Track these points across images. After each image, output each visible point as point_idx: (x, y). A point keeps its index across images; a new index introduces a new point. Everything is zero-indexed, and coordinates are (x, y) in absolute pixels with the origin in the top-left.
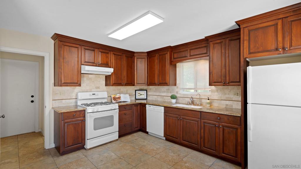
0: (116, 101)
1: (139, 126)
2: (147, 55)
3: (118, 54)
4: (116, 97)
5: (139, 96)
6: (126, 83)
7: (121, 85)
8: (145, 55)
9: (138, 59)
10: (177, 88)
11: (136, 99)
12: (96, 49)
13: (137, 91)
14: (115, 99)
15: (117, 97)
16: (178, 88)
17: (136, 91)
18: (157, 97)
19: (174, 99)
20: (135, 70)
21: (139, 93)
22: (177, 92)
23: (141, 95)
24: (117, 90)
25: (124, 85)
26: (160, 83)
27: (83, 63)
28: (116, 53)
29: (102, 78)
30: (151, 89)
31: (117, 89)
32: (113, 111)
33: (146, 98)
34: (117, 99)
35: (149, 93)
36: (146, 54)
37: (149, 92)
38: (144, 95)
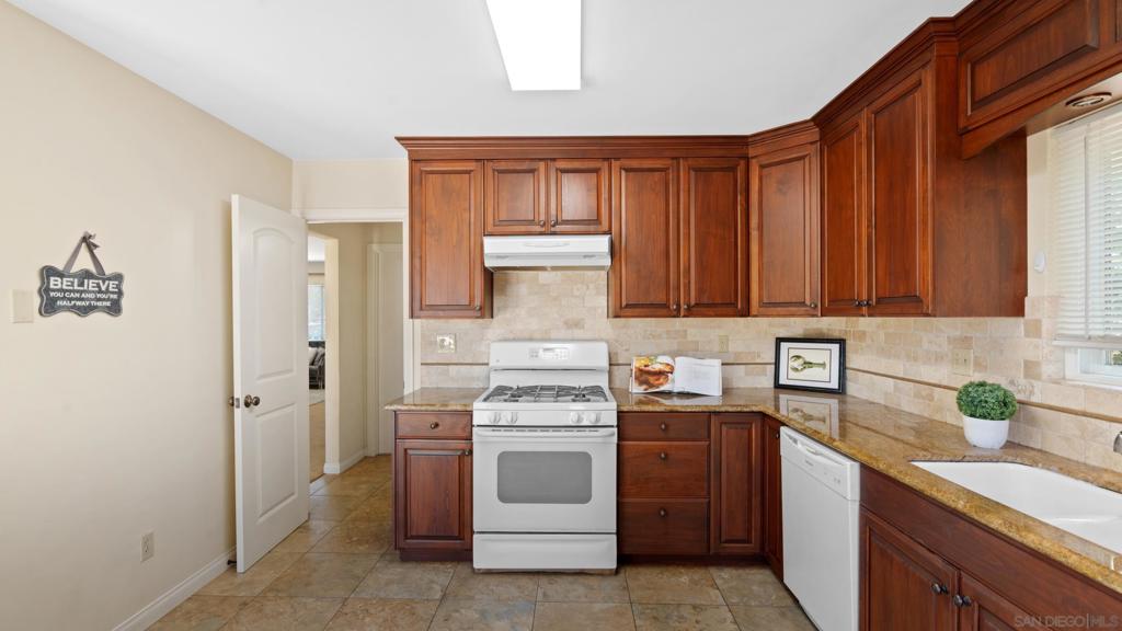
0: (644, 387)
1: (755, 535)
2: (817, 137)
3: (647, 164)
4: (649, 368)
5: (796, 370)
6: (697, 305)
7: (665, 311)
8: (810, 139)
9: (766, 171)
10: (1027, 335)
11: (778, 386)
12: (542, 165)
13: (784, 346)
14: (645, 377)
15: (657, 367)
16: (1038, 334)
17: (779, 340)
18: (895, 386)
19: (984, 417)
20: (754, 234)
21: (798, 357)
22: (1031, 369)
23: (808, 364)
24: (665, 336)
25: (682, 314)
26: (879, 300)
27: (490, 229)
28: (635, 164)
29: (591, 286)
30: (864, 333)
31: (668, 332)
32: (587, 433)
33: (834, 385)
34: (652, 379)
35: (854, 361)
36: (815, 134)
37: (856, 352)
38: (823, 365)
